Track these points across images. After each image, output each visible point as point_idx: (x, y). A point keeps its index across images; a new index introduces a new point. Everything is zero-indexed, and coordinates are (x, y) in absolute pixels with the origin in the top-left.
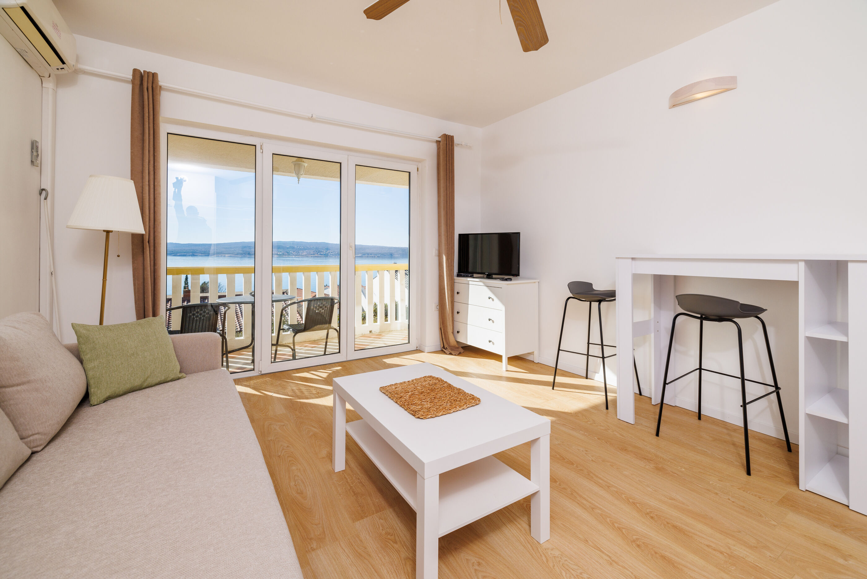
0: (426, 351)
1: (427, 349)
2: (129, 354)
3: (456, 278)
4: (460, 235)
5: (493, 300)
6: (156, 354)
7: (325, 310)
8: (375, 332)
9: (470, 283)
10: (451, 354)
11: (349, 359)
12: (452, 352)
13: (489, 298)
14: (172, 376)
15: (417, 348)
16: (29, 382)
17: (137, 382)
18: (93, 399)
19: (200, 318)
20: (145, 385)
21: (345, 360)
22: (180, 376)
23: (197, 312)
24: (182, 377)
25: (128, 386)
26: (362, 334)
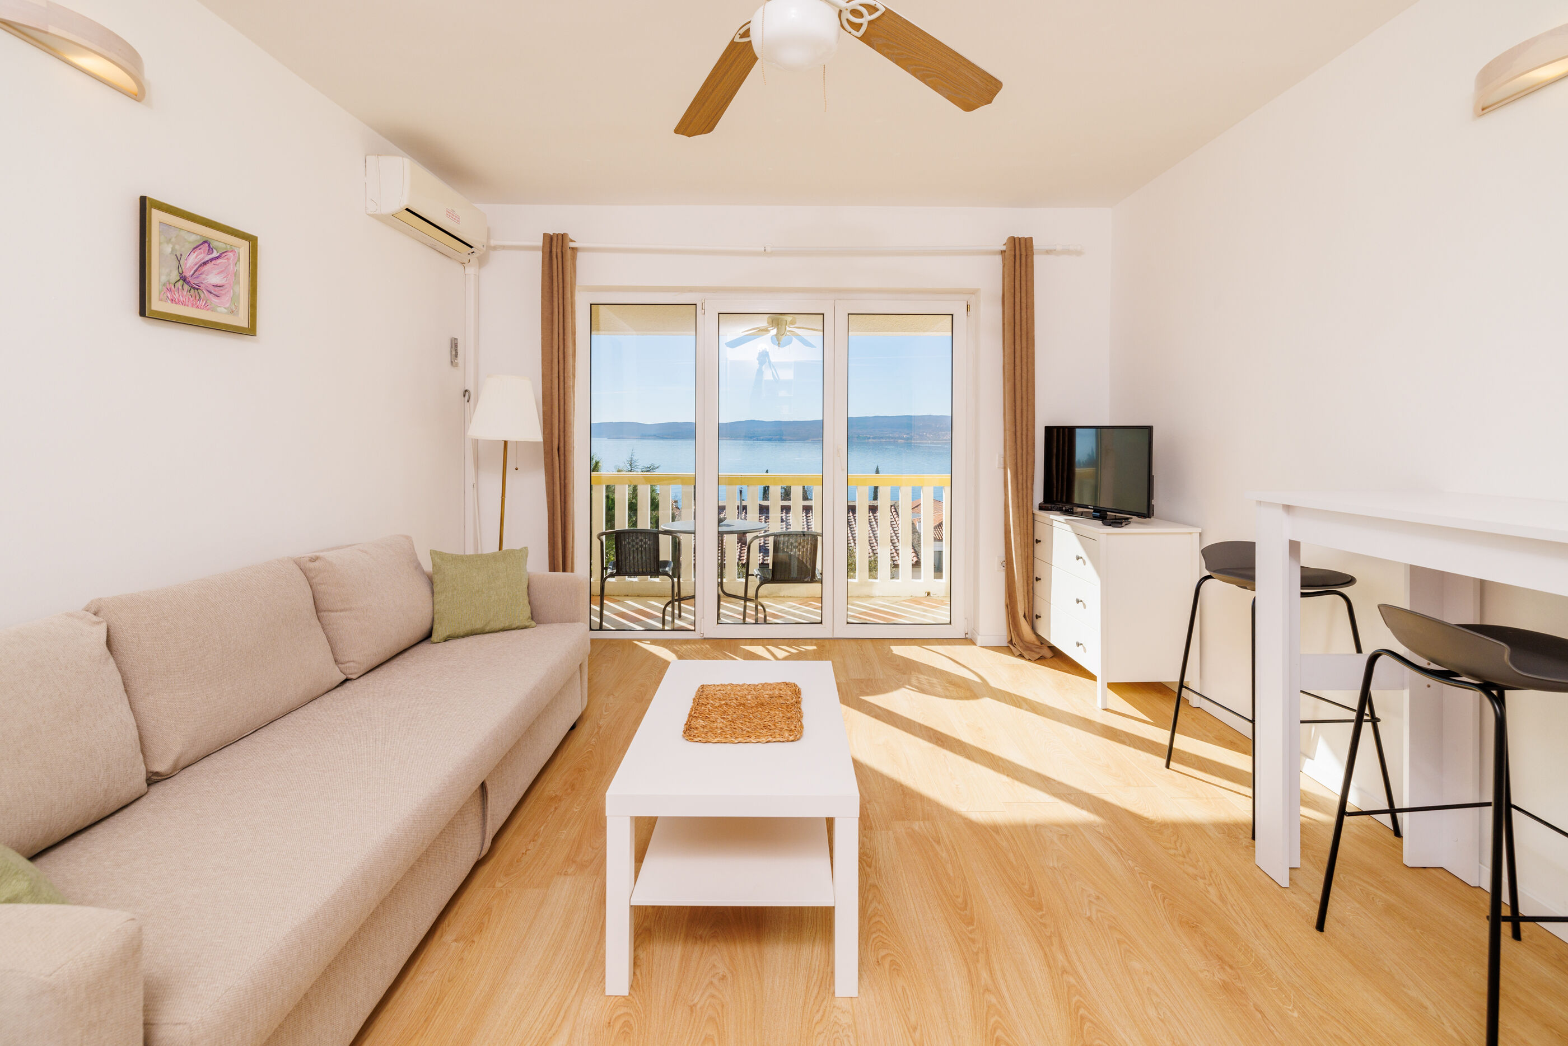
0: (979, 643)
1: (980, 641)
2: (474, 591)
3: (1037, 511)
4: (1049, 430)
5: (1084, 563)
6: (503, 595)
7: (803, 552)
8: (937, 596)
9: (1055, 523)
10: (1021, 656)
11: (836, 636)
12: (1025, 654)
13: (1078, 558)
14: (517, 624)
15: (967, 636)
16: (350, 609)
17: (479, 625)
18: (435, 637)
19: (637, 549)
20: (487, 629)
21: (830, 636)
22: (527, 624)
23: (641, 541)
24: (530, 625)
25: (468, 628)
26: (911, 596)
